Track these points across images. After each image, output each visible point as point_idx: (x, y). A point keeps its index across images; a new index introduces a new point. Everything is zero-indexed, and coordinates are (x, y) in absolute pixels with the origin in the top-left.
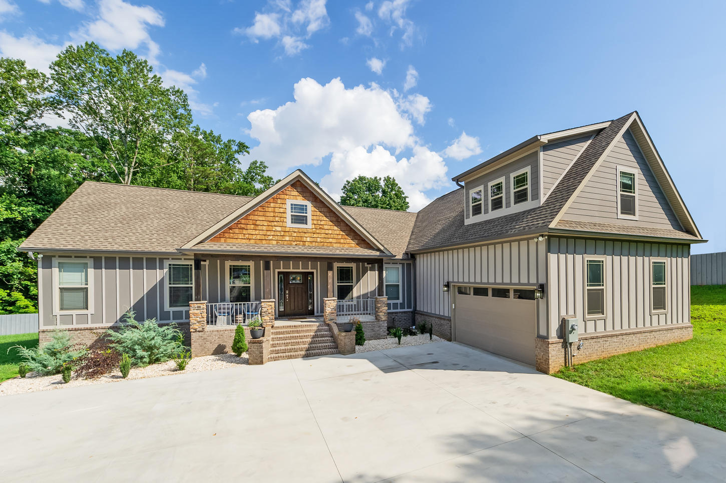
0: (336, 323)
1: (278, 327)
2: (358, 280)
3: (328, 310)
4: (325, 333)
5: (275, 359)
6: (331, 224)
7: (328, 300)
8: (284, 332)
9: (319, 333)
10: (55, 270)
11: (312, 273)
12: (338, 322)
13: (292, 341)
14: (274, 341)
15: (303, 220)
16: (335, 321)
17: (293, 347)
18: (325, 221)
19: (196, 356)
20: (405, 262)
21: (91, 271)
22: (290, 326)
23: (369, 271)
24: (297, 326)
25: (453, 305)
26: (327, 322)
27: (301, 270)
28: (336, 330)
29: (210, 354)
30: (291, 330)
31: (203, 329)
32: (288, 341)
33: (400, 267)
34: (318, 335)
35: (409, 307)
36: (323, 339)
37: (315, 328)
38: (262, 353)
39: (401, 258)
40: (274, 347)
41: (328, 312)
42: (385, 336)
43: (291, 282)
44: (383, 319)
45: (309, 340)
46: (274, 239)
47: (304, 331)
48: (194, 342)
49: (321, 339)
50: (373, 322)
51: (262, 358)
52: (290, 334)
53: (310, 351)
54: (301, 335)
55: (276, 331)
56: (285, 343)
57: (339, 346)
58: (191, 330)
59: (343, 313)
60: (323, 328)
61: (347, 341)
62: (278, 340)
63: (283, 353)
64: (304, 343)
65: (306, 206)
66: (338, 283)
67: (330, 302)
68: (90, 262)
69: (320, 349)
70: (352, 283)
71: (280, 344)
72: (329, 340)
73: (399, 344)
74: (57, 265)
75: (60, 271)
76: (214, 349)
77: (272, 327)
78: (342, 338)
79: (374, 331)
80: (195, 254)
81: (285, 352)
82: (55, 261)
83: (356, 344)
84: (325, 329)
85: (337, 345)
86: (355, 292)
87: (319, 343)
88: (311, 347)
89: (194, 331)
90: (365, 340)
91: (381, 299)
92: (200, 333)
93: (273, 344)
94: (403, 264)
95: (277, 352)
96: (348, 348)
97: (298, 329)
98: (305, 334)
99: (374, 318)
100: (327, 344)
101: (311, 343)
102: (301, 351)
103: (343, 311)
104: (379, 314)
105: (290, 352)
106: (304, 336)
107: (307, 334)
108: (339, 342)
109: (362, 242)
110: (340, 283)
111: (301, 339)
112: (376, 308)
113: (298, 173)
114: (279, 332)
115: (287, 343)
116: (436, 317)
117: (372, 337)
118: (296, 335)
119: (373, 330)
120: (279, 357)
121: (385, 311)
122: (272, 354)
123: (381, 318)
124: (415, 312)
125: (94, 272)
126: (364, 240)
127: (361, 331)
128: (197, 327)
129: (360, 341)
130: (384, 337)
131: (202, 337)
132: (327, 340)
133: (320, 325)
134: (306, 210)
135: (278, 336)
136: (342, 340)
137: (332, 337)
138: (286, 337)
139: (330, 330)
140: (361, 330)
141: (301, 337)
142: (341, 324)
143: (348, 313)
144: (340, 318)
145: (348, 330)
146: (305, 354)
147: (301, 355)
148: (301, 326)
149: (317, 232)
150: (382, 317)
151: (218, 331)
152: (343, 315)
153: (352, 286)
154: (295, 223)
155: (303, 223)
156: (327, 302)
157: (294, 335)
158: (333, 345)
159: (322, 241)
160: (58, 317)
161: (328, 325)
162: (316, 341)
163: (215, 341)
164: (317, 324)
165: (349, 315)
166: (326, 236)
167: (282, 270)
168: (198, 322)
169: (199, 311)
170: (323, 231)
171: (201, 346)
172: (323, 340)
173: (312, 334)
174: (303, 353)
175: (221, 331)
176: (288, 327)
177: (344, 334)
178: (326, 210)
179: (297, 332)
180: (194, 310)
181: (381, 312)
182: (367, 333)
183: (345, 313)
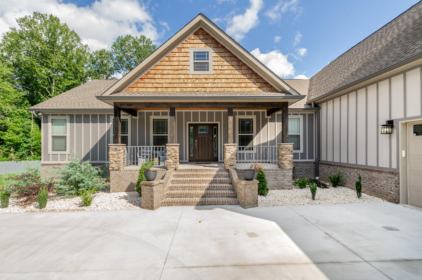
0: (235, 169)
1: (181, 170)
2: (258, 131)
3: (228, 155)
4: (224, 179)
5: (169, 204)
6: (231, 68)
7: (229, 146)
8: (184, 175)
9: (217, 179)
10: (50, 124)
11: (217, 125)
12: (238, 168)
13: (191, 185)
14: (173, 183)
15: (205, 67)
16: (235, 167)
17: (190, 191)
18: (226, 66)
19: (114, 191)
20: (307, 113)
21: (68, 124)
22: (191, 170)
23: (269, 123)
24: (198, 170)
25: (404, 152)
26: (227, 168)
27: (207, 122)
28: (235, 176)
29: (125, 190)
30: (192, 173)
31: (119, 168)
32: (186, 185)
33: (301, 117)
34: (216, 180)
35: (311, 157)
36: (222, 185)
37: (214, 173)
38: (152, 197)
39: (303, 108)
40: (172, 190)
41: (228, 157)
42: (290, 186)
43: (199, 133)
44: (288, 168)
45: (207, 185)
46: (178, 86)
47: (203, 175)
48: (112, 179)
49: (220, 185)
50: (276, 170)
51: (153, 203)
52: (190, 177)
53: (206, 198)
54: (200, 179)
55: (177, 173)
56: (182, 187)
57: (238, 196)
58: (110, 169)
59: (243, 161)
60: (223, 173)
61: (248, 191)
62: (178, 183)
63: (178, 197)
64: (201, 188)
65: (208, 52)
66: (239, 133)
67: (230, 147)
68: (68, 118)
69: (217, 197)
70: (252, 133)
71: (177, 187)
72: (228, 187)
73: (314, 199)
74: (51, 120)
75: (52, 125)
76: (127, 186)
77: (175, 170)
78: (241, 187)
79: (277, 180)
80: (115, 103)
81: (181, 197)
82: (50, 118)
83: (258, 194)
84: (224, 174)
85: (236, 193)
86: (255, 142)
87: (217, 190)
88: (207, 194)
89: (112, 169)
90: (268, 190)
91: (286, 146)
92: (117, 172)
93: (171, 187)
94: (304, 115)
95: (173, 196)
96: (249, 199)
97: (198, 173)
98: (204, 179)
99: (277, 166)
100: (225, 192)
101: (208, 189)
102: (197, 197)
103: (244, 159)
104: (282, 161)
105: (186, 197)
106: (203, 181)
107: (206, 179)
108: (238, 191)
109: (265, 85)
110: (241, 133)
111: (200, 183)
112: (278, 156)
113: (200, 18)
114: (180, 175)
115: (184, 187)
116: (358, 168)
117: (275, 186)
118: (195, 179)
119: (275, 178)
120: (172, 202)
121: (290, 159)
122: (168, 197)
123: (285, 166)
124: (318, 163)
125: (70, 125)
126: (267, 83)
127: (263, 180)
128: (114, 166)
129: (262, 190)
130: (288, 187)
131: (118, 175)
132: (226, 187)
133: (220, 170)
134: (208, 56)
135: (179, 179)
136: (241, 190)
137: (231, 183)
138: (185, 181)
139: (230, 176)
140: (263, 178)
141: (199, 182)
142: (241, 170)
143: (248, 161)
144: (240, 164)
145: (250, 178)
146: (200, 202)
147: (195, 202)
148: (202, 170)
149: (218, 78)
150: (287, 165)
151: (130, 170)
152: (244, 162)
153: (252, 136)
154: (197, 70)
155: (205, 70)
156: (227, 147)
157: (193, 179)
158: (231, 194)
159: (223, 86)
160: (51, 155)
161: (228, 171)
162: (214, 187)
163: (128, 179)
164: (217, 169)
165: (249, 162)
166: (227, 81)
167: (192, 122)
168: (115, 162)
169: (116, 152)
170: (224, 76)
171: (117, 183)
172: (221, 187)
173: (211, 179)
174: (198, 199)
175: (132, 170)
176: (189, 170)
177: (243, 182)
178: (227, 54)
179: (197, 176)
180: (112, 151)
181: (286, 159)
182: (270, 181)
183: (245, 160)
